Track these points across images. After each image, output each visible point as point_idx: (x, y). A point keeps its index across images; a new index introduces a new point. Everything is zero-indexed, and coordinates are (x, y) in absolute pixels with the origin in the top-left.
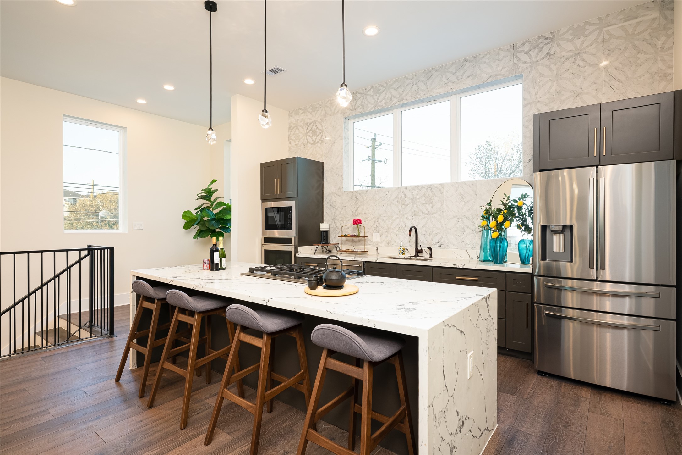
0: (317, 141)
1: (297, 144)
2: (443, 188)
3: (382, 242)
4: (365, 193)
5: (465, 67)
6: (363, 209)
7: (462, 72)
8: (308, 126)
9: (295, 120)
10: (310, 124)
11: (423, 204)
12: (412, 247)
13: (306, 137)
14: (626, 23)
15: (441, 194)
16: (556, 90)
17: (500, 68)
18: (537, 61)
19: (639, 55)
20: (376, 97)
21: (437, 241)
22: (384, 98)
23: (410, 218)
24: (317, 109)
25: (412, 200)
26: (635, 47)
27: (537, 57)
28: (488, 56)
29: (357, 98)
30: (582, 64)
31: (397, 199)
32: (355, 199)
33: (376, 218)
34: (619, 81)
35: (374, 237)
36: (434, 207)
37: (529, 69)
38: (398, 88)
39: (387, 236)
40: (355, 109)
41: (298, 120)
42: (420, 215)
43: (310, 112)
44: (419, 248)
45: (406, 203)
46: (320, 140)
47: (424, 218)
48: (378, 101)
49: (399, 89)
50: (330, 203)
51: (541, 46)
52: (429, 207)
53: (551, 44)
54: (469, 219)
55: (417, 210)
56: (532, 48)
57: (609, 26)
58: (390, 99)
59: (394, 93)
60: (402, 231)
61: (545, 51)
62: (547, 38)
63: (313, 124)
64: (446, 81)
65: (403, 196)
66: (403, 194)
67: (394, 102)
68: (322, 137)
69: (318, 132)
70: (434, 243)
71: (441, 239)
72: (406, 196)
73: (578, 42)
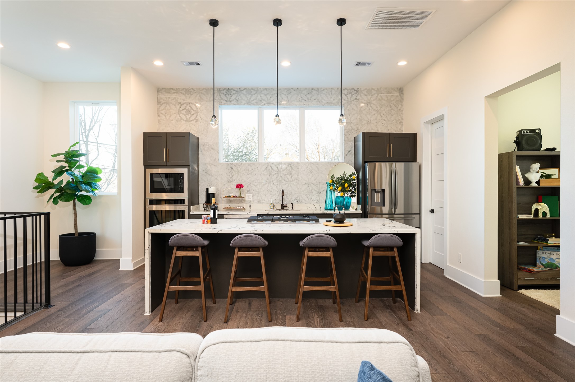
0: (191, 119)
1: (167, 118)
2: (299, 165)
3: (254, 201)
4: (240, 165)
5: (312, 93)
6: (237, 177)
7: (311, 95)
8: (182, 105)
9: (166, 98)
10: (184, 104)
11: (285, 175)
12: (277, 203)
13: (179, 114)
14: (388, 94)
15: (298, 169)
16: (359, 119)
17: (332, 99)
18: (351, 101)
19: (392, 111)
20: (249, 97)
21: (295, 199)
22: (256, 99)
23: (276, 184)
24: (191, 93)
25: (277, 172)
26: (391, 106)
27: (351, 98)
28: (326, 90)
29: (232, 93)
30: (371, 108)
31: (266, 171)
32: (230, 169)
33: (249, 184)
34: (385, 121)
35: (248, 197)
36: (292, 177)
37: (347, 104)
38: (267, 94)
39: (258, 197)
40: (230, 101)
41: (169, 98)
42: (283, 182)
43: (183, 94)
44: (285, 204)
45: (273, 174)
46: (195, 119)
47: (285, 184)
48: (251, 100)
49: (268, 96)
50: (205, 171)
51: (353, 93)
52: (289, 177)
53: (357, 94)
54: (315, 185)
55: (281, 179)
56: (348, 93)
57: (381, 93)
58: (261, 101)
59: (264, 97)
60: (269, 192)
61: (354, 96)
62: (355, 90)
63: (187, 104)
64: (301, 99)
65: (270, 169)
66: (270, 167)
67: (264, 103)
68: (196, 116)
69: (193, 112)
70: (293, 200)
71: (297, 197)
72: (273, 169)
73: (369, 97)
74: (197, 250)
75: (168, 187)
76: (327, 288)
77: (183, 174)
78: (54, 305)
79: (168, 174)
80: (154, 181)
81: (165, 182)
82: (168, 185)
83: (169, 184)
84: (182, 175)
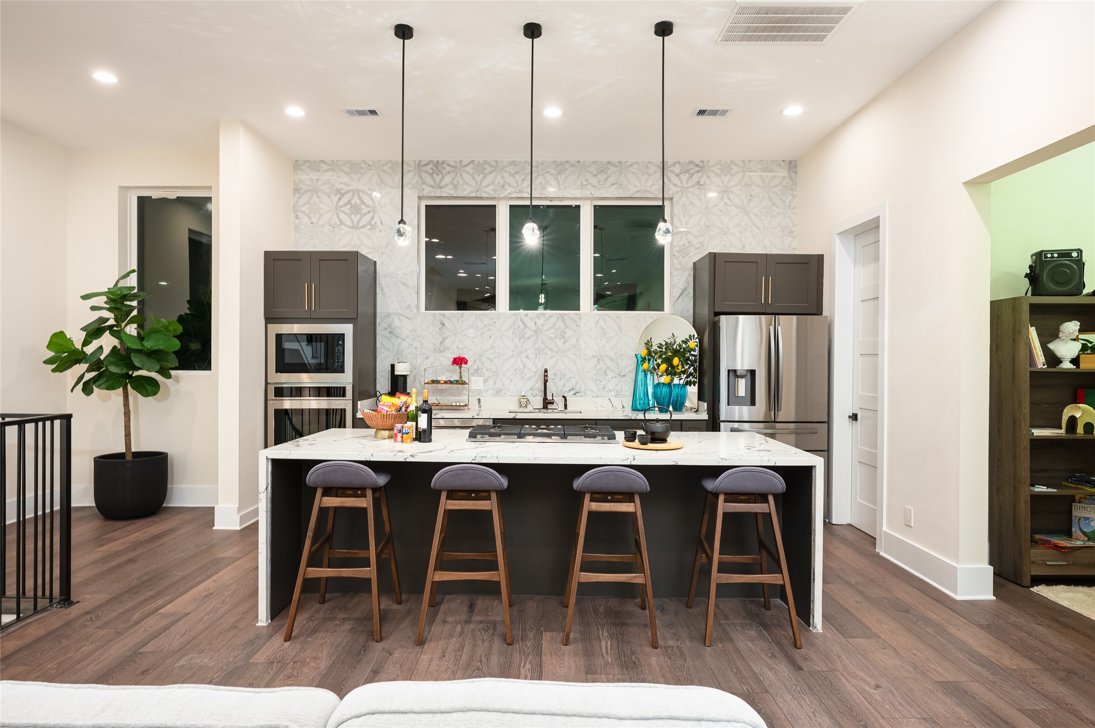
0: (361, 224)
1: (314, 221)
2: (580, 319)
3: (487, 391)
4: (459, 318)
5: (609, 172)
6: (454, 341)
7: (605, 176)
8: (342, 195)
9: (311, 180)
10: (347, 192)
11: (551, 339)
12: (534, 396)
13: (337, 214)
14: (764, 174)
15: (577, 326)
16: (705, 224)
17: (649, 184)
18: (688, 188)
19: (773, 208)
20: (479, 178)
21: (570, 388)
22: (493, 183)
23: (532, 356)
24: (363, 171)
25: (535, 331)
26: (770, 199)
27: (687, 182)
28: (636, 166)
29: (444, 172)
30: (729, 203)
31: (512, 330)
32: (440, 326)
33: (477, 356)
34: (758, 228)
35: (476, 383)
36: (566, 344)
37: (680, 194)
38: (516, 173)
39: (496, 382)
40: (441, 188)
41: (318, 180)
42: (547, 354)
43: (346, 173)
44: (549, 398)
45: (526, 336)
46: (369, 223)
47: (552, 357)
48: (483, 185)
49: (517, 176)
50: (389, 330)
51: (692, 172)
52: (560, 342)
53: (701, 173)
54: (613, 360)
55: (542, 346)
56: (683, 171)
57: (751, 172)
58: (503, 187)
59: (509, 179)
60: (519, 373)
61: (695, 178)
62: (697, 166)
63: (354, 194)
64: (585, 183)
65: (522, 326)
66: (521, 323)
67: (508, 192)
68: (372, 218)
69: (365, 210)
70: (567, 390)
71: (576, 385)
72: (526, 326)
73: (726, 179)
74: (364, 495)
75: (312, 361)
76: (628, 577)
77: (344, 334)
78: (78, 602)
79: (313, 335)
80: (284, 349)
81: (307, 352)
82: (313, 357)
83: (316, 355)
84: (341, 337)
